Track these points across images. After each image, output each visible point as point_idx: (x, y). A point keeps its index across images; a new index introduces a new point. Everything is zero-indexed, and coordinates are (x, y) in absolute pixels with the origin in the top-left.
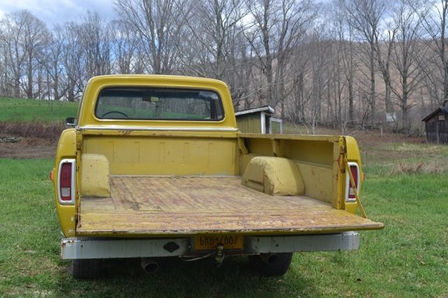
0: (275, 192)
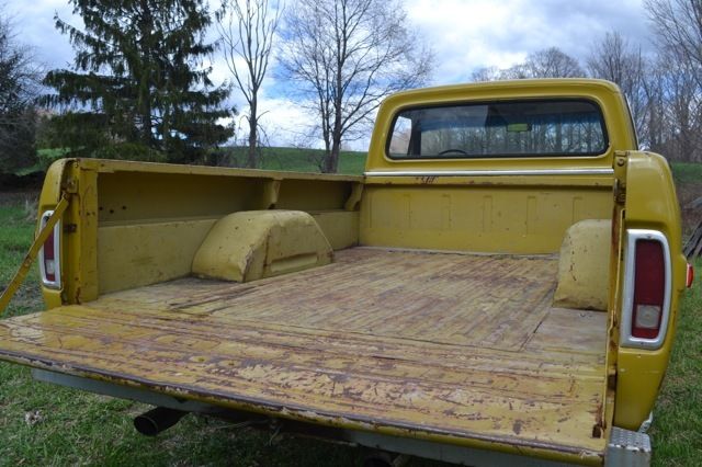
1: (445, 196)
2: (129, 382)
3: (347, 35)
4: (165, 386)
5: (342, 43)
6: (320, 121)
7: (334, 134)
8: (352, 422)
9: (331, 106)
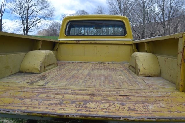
0: (140, 73)
1: (83, 46)
2: (51, 115)
3: (30, 1)
4: (69, 115)
5: (28, 4)
6: (22, 26)
7: (26, 30)
8: (148, 119)
9: (25, 22)
